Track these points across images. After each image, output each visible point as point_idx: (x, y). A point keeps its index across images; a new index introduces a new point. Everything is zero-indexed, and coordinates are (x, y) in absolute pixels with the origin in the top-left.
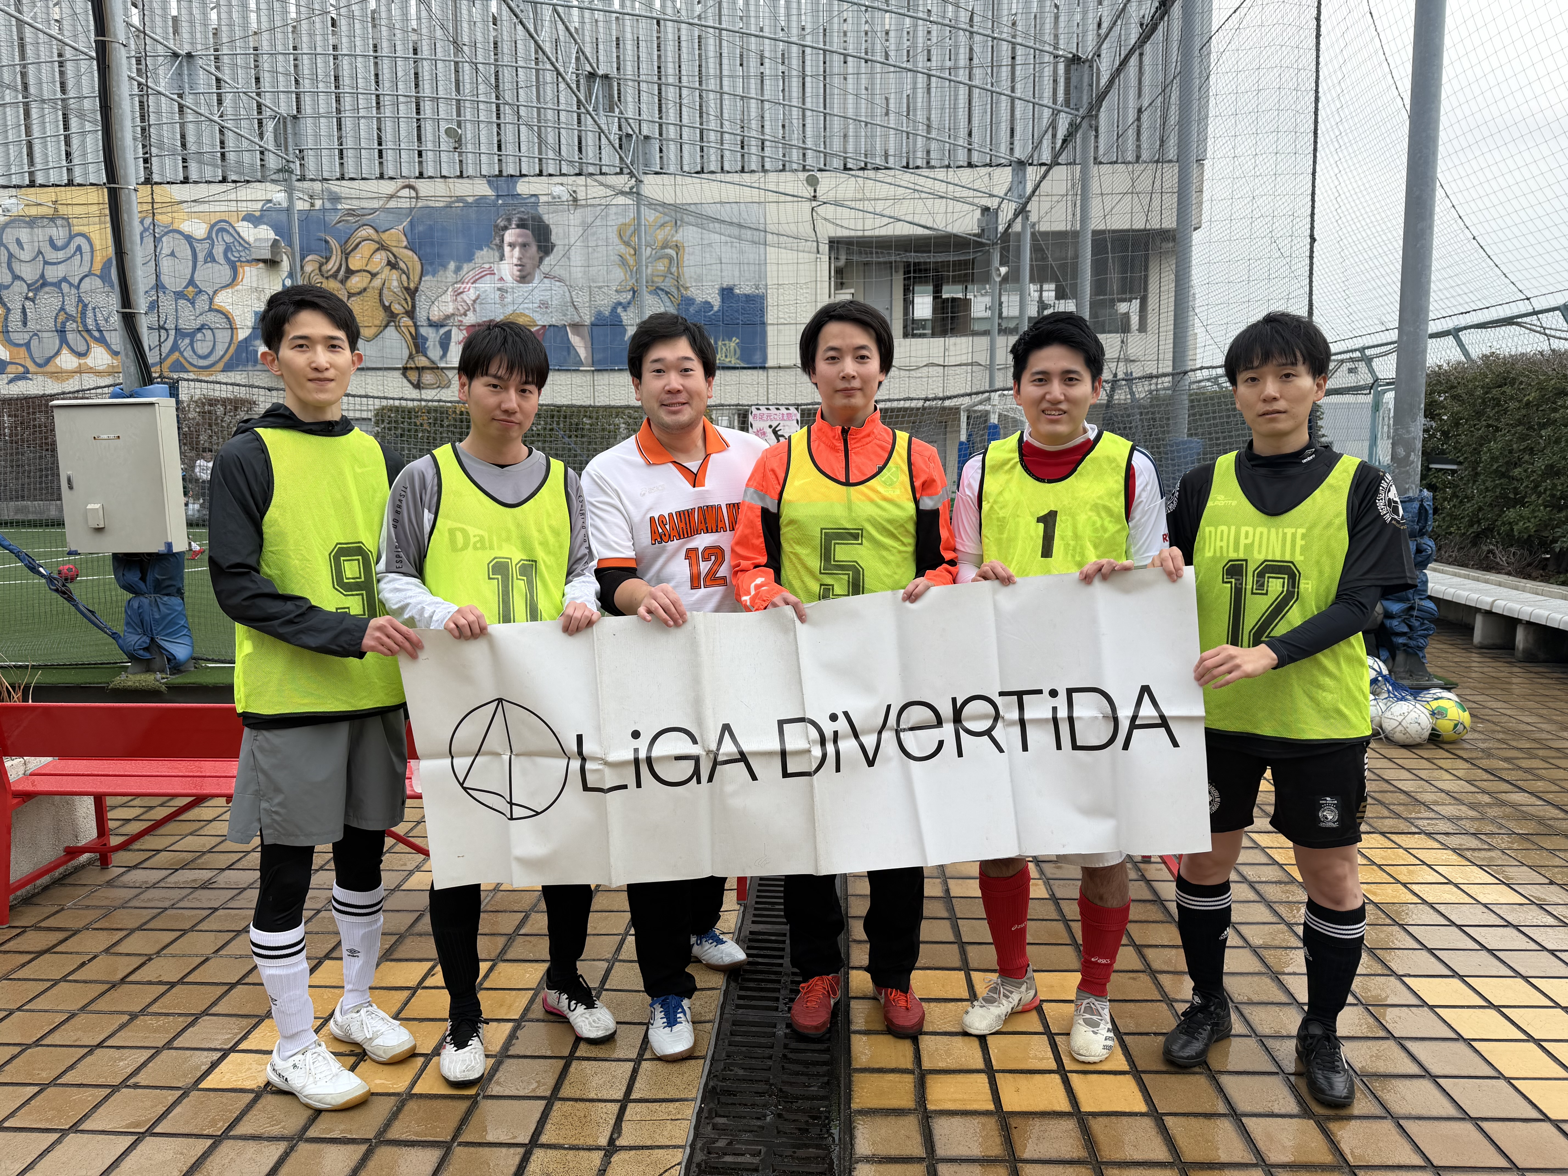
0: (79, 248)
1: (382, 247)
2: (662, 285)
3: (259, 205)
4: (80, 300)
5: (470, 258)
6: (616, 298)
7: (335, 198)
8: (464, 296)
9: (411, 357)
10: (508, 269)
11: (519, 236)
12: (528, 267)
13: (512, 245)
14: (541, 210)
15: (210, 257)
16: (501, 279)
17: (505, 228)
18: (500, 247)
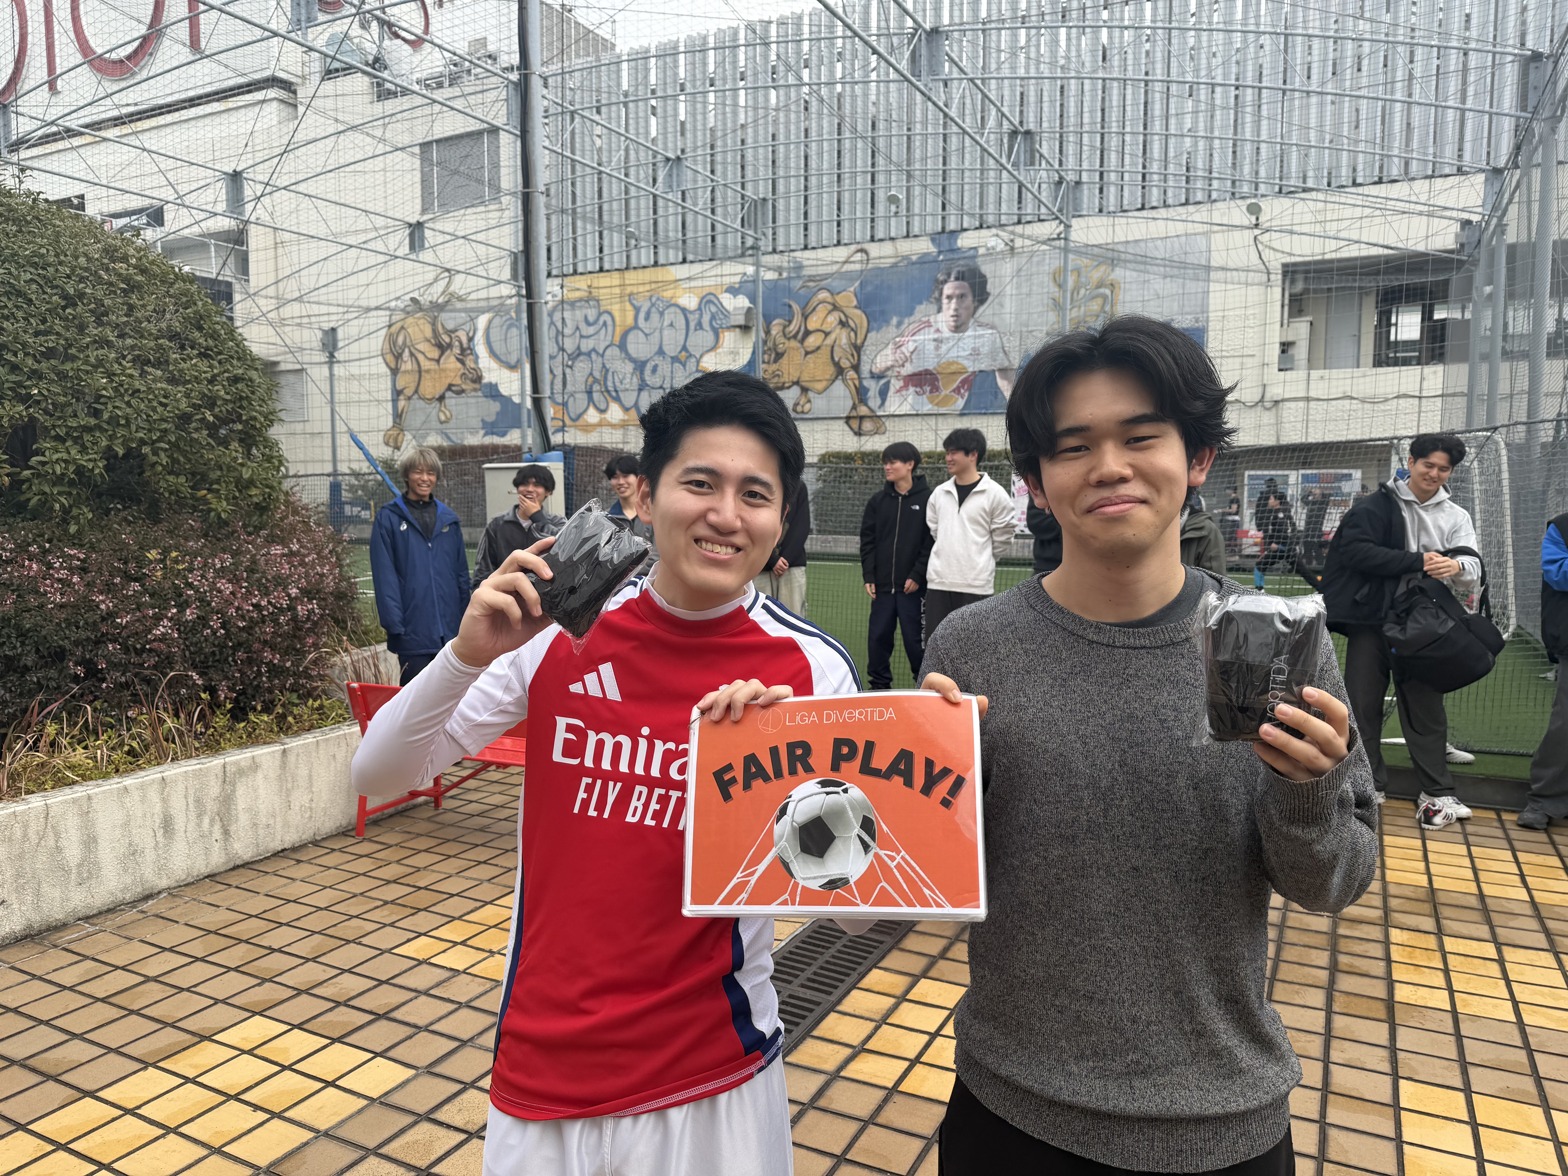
0: (605, 324)
1: (835, 308)
3: (737, 279)
4: (604, 366)
5: (910, 312)
7: (799, 267)
8: (903, 349)
9: (854, 407)
10: (945, 319)
12: (963, 318)
13: (949, 297)
14: (978, 261)
15: (699, 326)
16: (938, 331)
17: (945, 282)
18: (939, 300)
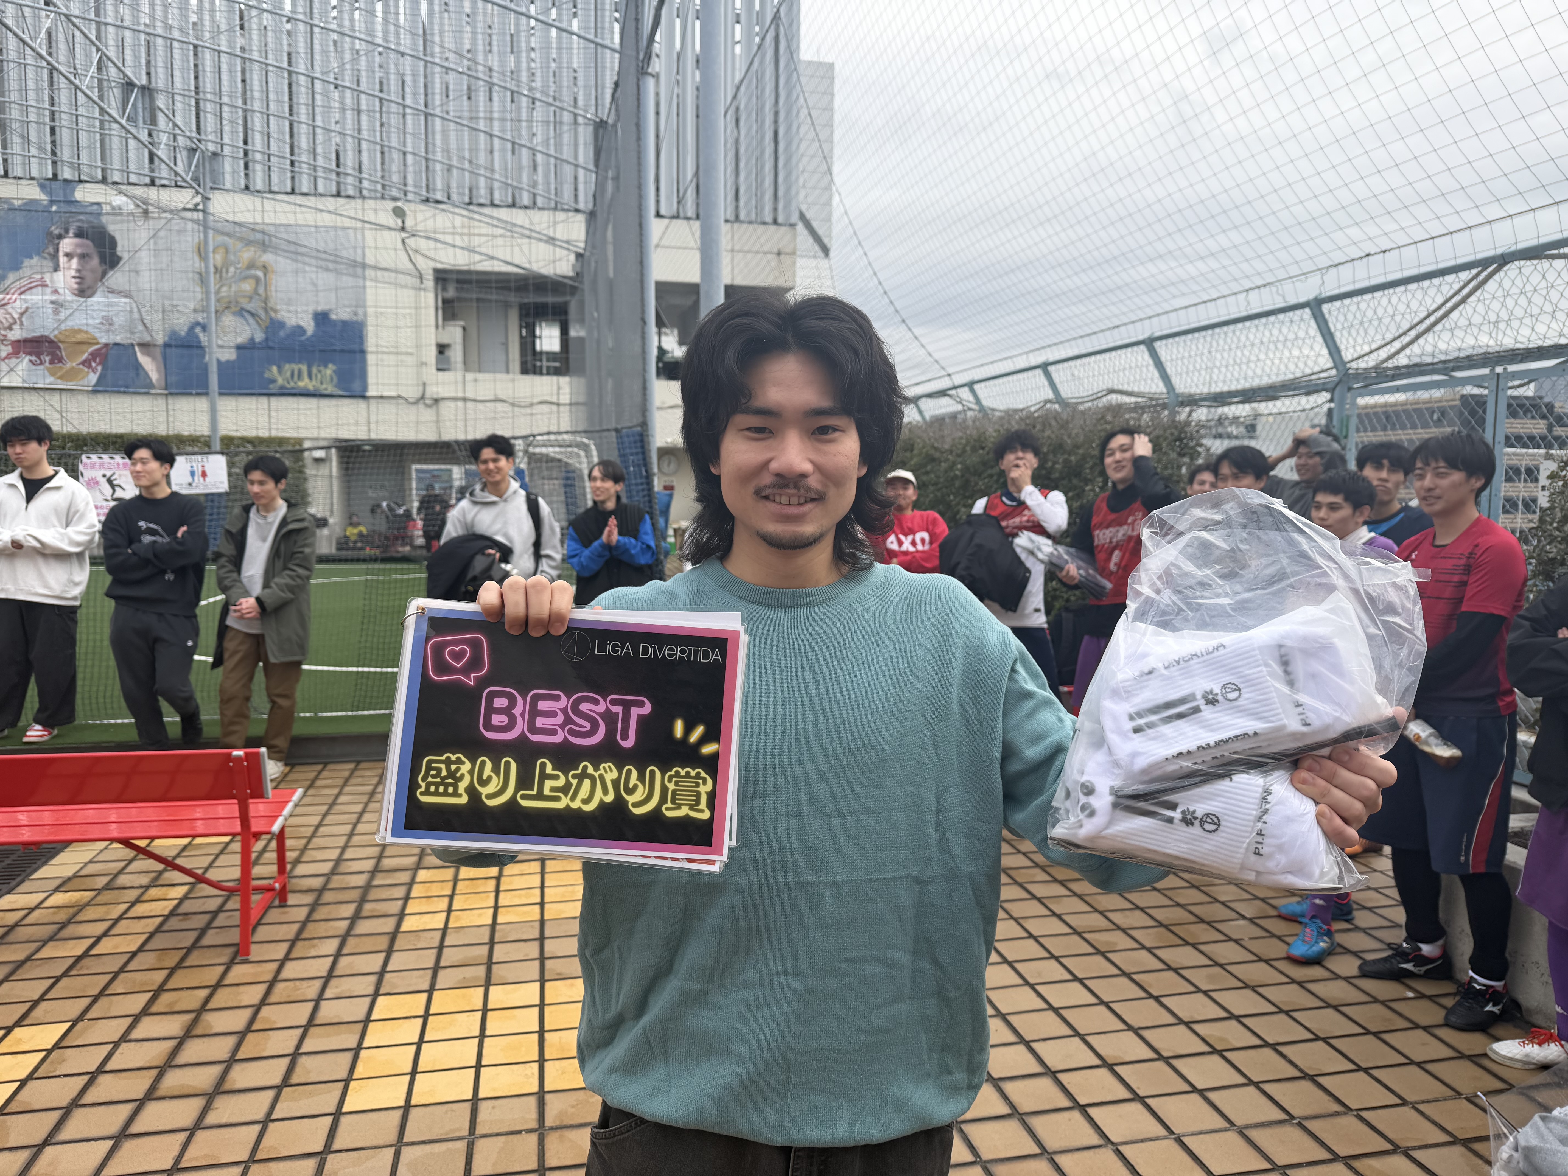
2: (249, 307)
6: (192, 318)
8: (9, 308)
10: (63, 281)
11: (77, 245)
12: (89, 281)
13: (68, 255)
14: (104, 219)
